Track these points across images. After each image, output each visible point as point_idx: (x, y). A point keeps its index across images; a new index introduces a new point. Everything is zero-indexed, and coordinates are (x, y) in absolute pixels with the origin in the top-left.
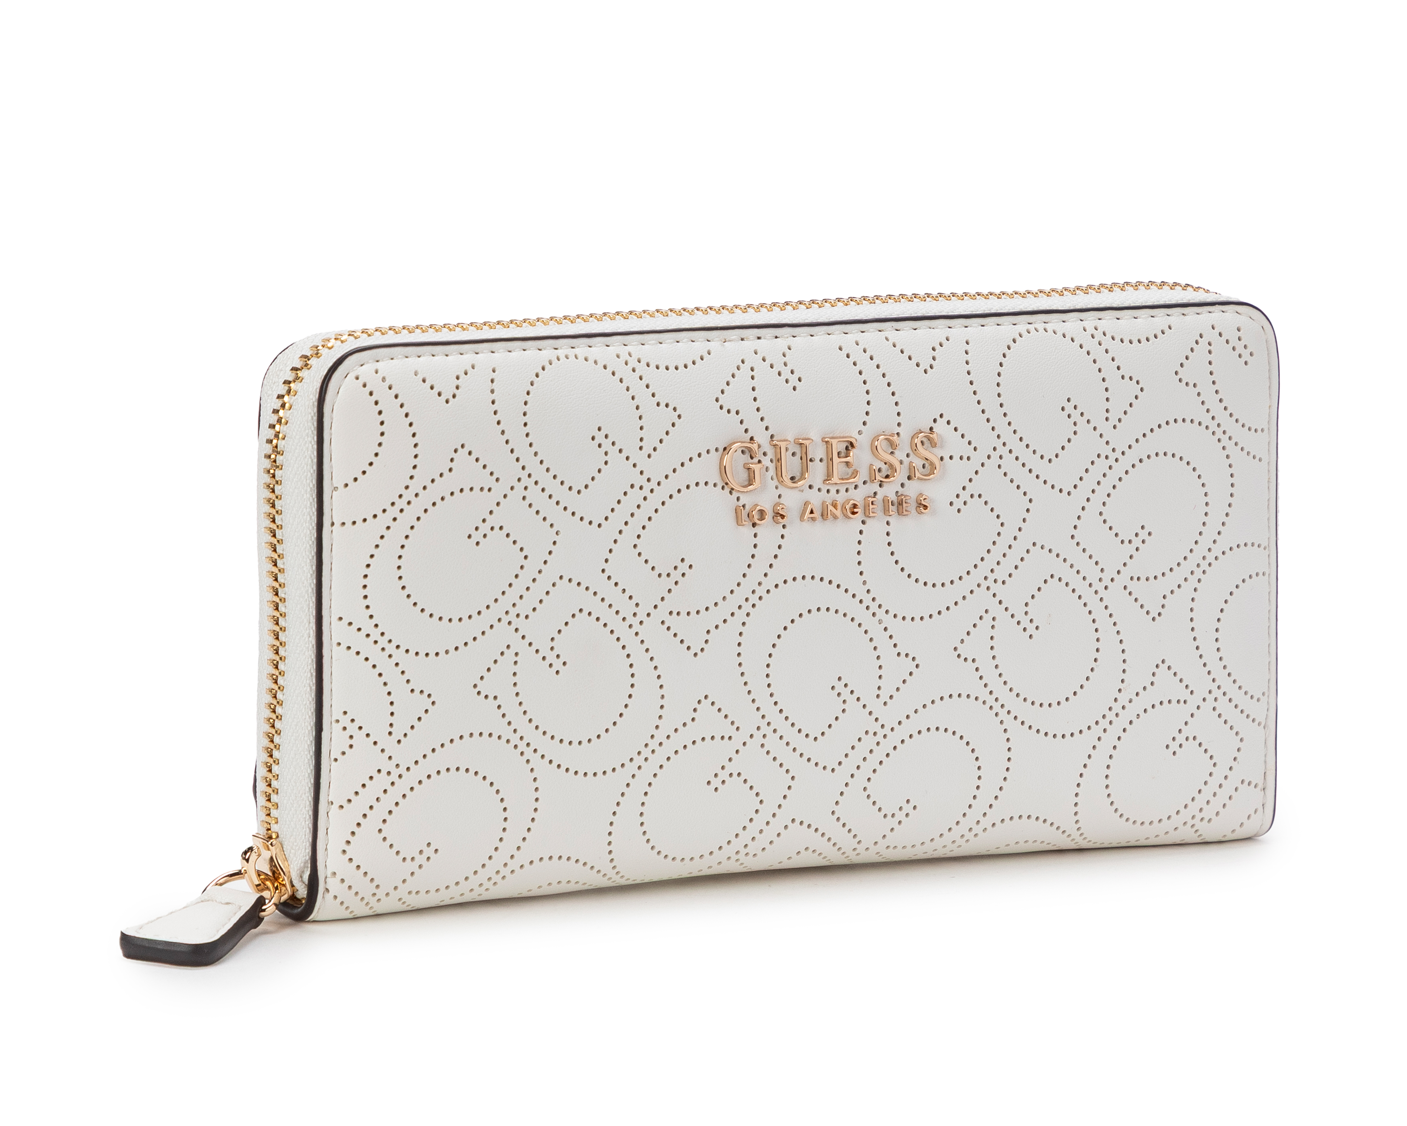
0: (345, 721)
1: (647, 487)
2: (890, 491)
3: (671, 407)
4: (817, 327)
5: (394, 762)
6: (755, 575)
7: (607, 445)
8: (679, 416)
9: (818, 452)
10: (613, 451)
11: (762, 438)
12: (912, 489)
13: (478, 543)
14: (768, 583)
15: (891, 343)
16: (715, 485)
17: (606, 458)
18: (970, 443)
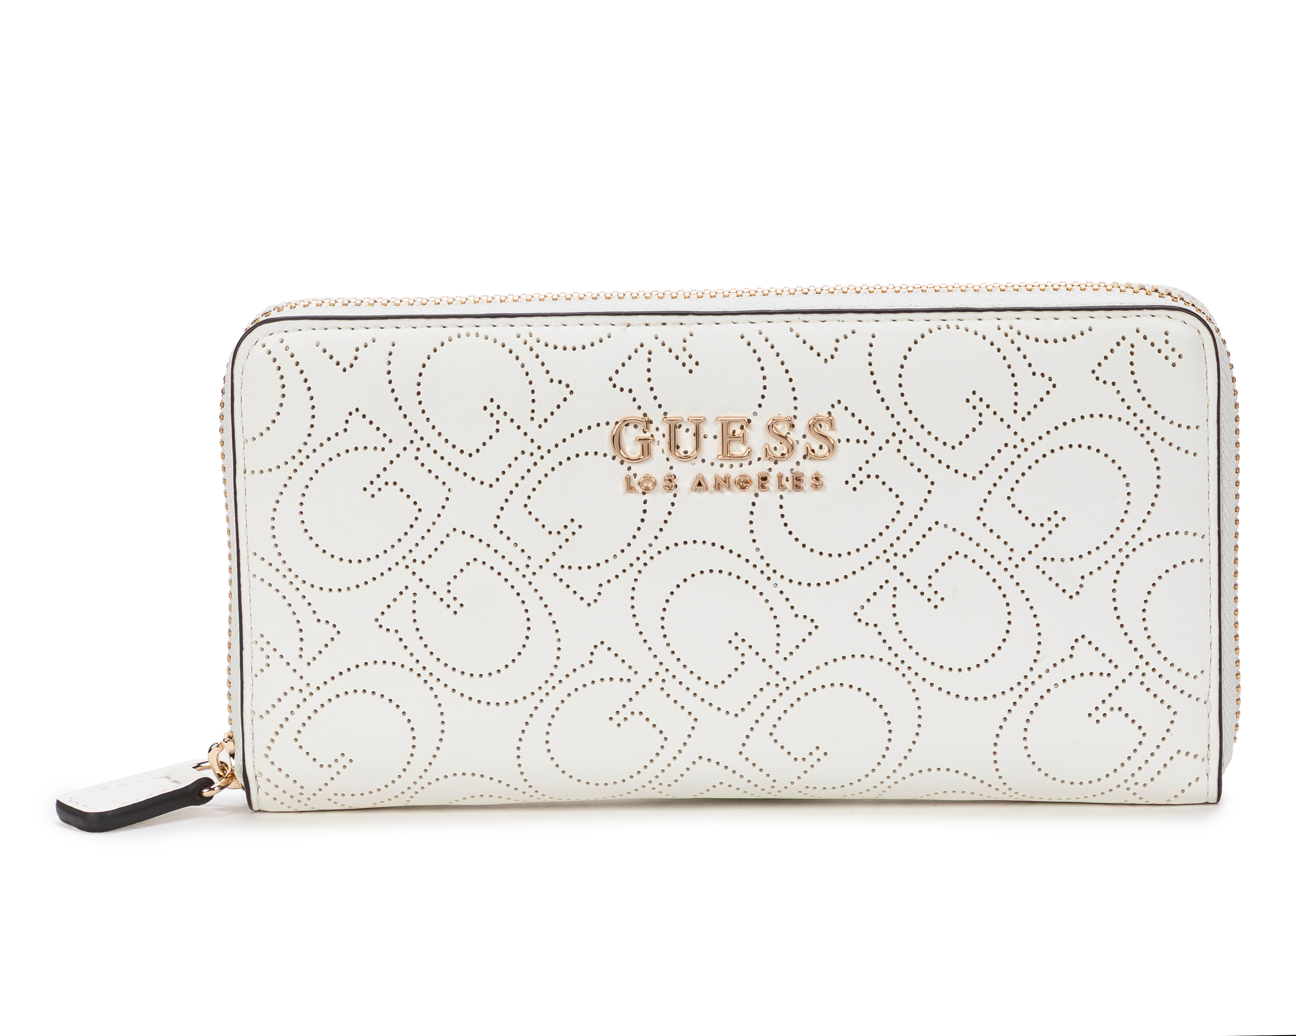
0: (262, 643)
1: (538, 454)
2: (784, 468)
3: (564, 384)
4: (722, 316)
5: (305, 681)
6: (645, 537)
7: (498, 415)
8: (571, 392)
9: (711, 429)
10: (505, 421)
11: (656, 416)
12: (808, 469)
13: (373, 496)
14: (659, 545)
15: (794, 333)
16: (605, 455)
17: (498, 427)
18: (867, 428)
